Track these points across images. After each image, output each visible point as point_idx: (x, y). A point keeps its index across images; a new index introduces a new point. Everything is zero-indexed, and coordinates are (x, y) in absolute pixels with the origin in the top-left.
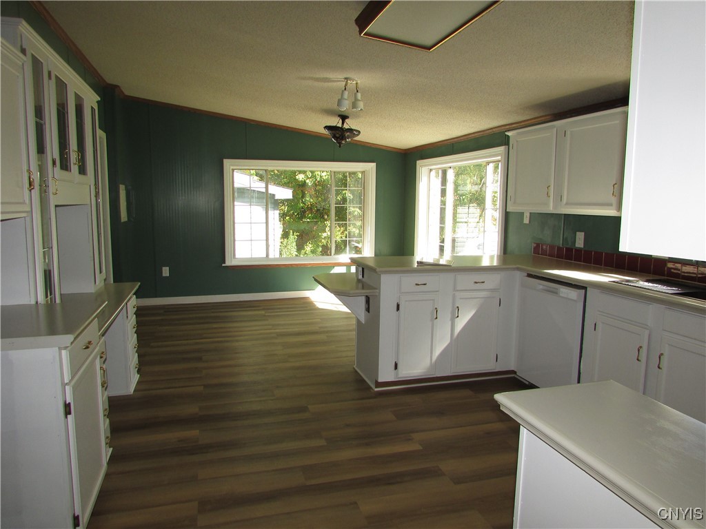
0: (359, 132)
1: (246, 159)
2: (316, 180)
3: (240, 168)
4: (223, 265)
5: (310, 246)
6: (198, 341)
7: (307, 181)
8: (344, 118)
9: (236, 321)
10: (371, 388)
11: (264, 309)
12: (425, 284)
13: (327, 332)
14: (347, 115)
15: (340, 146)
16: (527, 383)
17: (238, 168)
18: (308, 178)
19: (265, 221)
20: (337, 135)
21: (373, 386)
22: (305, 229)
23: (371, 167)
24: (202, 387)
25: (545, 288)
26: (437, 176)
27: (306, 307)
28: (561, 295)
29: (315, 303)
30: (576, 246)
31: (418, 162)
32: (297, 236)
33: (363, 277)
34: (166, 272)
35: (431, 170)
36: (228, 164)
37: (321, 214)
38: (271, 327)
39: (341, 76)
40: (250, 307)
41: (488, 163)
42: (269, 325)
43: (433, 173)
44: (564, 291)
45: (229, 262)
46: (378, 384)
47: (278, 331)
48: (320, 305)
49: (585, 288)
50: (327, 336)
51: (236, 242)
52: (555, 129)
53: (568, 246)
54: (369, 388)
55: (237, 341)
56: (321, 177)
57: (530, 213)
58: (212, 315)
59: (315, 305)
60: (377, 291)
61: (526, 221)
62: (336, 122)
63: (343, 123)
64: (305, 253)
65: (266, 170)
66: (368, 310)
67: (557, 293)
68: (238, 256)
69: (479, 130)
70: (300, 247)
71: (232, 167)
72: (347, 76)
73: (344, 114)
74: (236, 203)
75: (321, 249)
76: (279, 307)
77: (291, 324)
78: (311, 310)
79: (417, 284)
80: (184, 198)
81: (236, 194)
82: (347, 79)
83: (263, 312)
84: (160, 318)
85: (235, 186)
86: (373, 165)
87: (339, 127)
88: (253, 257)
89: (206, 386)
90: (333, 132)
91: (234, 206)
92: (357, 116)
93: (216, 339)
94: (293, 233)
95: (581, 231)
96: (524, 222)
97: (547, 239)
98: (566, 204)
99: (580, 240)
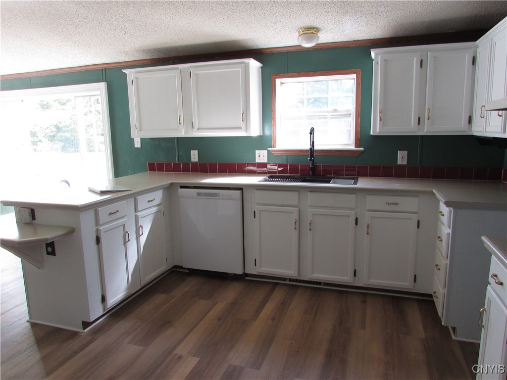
12: (117, 212)
30: (192, 161)
46: (88, 325)
49: (242, 190)
52: (179, 71)
53: (184, 162)
57: (142, 139)
61: (137, 145)
66: (53, 253)
79: (110, 214)
95: (194, 150)
96: (135, 147)
97: (162, 159)
98: (198, 129)
99: (194, 156)
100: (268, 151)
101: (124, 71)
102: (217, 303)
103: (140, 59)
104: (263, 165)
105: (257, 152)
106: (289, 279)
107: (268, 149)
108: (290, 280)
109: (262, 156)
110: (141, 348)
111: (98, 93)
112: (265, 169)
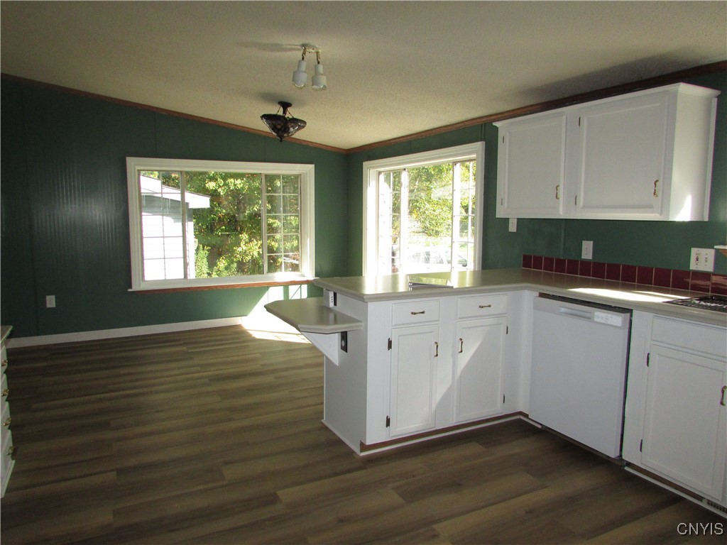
0: (305, 123)
1: (156, 157)
2: (229, 188)
3: (149, 168)
4: (129, 290)
5: (224, 262)
6: (102, 396)
7: (220, 190)
8: (285, 105)
9: (153, 363)
10: (353, 452)
11: (186, 344)
12: (423, 313)
13: (272, 372)
14: (289, 102)
15: (281, 141)
16: (540, 427)
17: (146, 168)
18: (220, 187)
19: (181, 235)
20: (279, 127)
21: (356, 449)
22: (216, 243)
23: (307, 171)
24: (115, 473)
25: (569, 311)
26: (387, 179)
27: (238, 338)
28: (596, 320)
29: (251, 332)
30: (583, 257)
31: (364, 163)
32: (208, 250)
33: (335, 304)
34: (51, 301)
35: (380, 173)
36: (132, 163)
37: (234, 225)
38: (199, 369)
39: (298, 42)
40: (167, 341)
41: (455, 163)
42: (198, 366)
43: (382, 177)
44: (600, 315)
45: (136, 287)
46: (364, 447)
47: (210, 373)
48: (257, 335)
49: (630, 311)
50: (276, 378)
51: (145, 261)
52: (564, 117)
53: (571, 258)
54: (351, 452)
55: (157, 392)
56: (235, 185)
57: (518, 219)
58: (119, 355)
59: (251, 335)
60: (362, 324)
61: (513, 228)
62: (276, 110)
63: (284, 112)
64: (219, 270)
65: (181, 172)
66: (345, 348)
67: (590, 319)
68: (147, 278)
69: (448, 124)
70: (212, 263)
71: (138, 168)
72: (306, 41)
73: (286, 100)
74: (143, 214)
75: (235, 265)
76: (203, 339)
77: (224, 363)
78: (244, 342)
79: (412, 313)
80: (73, 206)
81: (144, 203)
82: (304, 46)
83: (185, 348)
84: (45, 364)
85: (142, 191)
86: (311, 167)
87: (280, 116)
88: (167, 278)
89: (120, 471)
90: (274, 122)
91: (141, 216)
92: (302, 103)
93: (128, 392)
94: (203, 248)
95: (588, 240)
96: (510, 231)
97: (541, 250)
98: (584, 207)
99: (587, 251)
100: (717, 250)
101: (494, 124)
102: (546, 487)
103: (523, 106)
104: (705, 276)
105: (694, 251)
106: (708, 500)
107: (716, 247)
108: (710, 503)
109: (702, 259)
110: (401, 500)
111: (474, 156)
112: (708, 283)
